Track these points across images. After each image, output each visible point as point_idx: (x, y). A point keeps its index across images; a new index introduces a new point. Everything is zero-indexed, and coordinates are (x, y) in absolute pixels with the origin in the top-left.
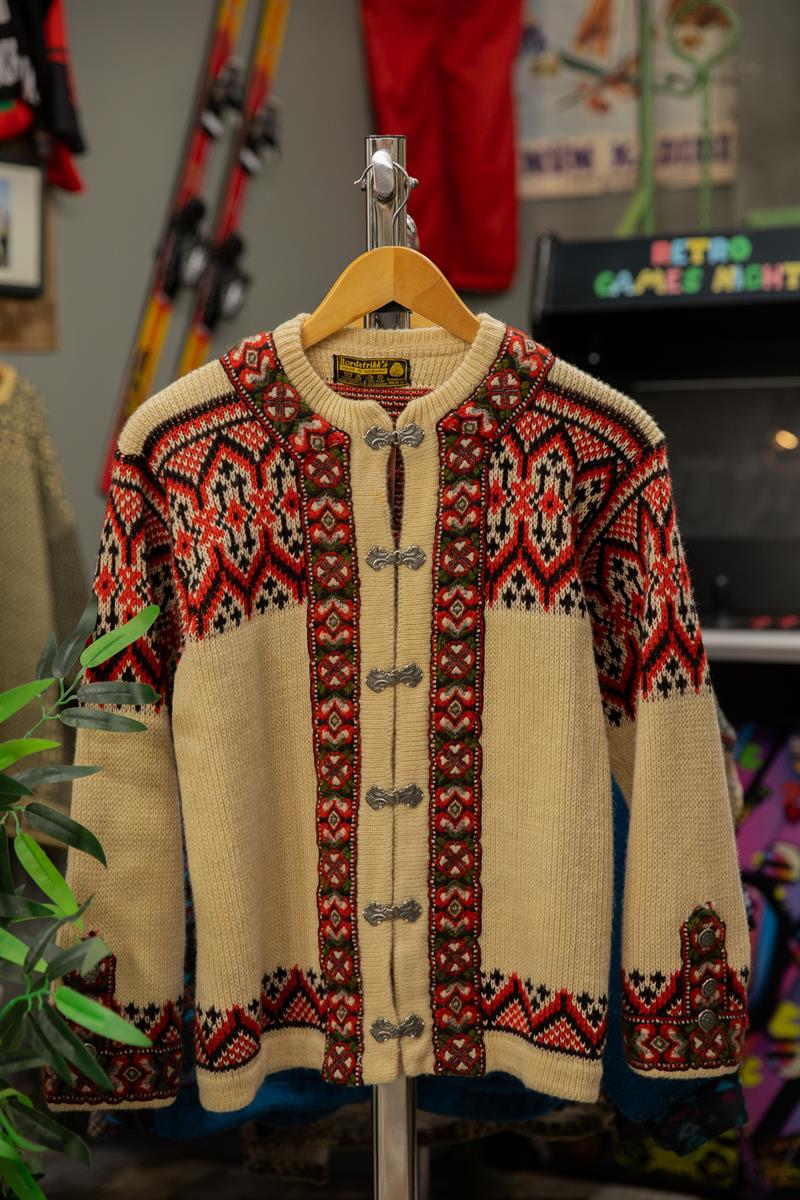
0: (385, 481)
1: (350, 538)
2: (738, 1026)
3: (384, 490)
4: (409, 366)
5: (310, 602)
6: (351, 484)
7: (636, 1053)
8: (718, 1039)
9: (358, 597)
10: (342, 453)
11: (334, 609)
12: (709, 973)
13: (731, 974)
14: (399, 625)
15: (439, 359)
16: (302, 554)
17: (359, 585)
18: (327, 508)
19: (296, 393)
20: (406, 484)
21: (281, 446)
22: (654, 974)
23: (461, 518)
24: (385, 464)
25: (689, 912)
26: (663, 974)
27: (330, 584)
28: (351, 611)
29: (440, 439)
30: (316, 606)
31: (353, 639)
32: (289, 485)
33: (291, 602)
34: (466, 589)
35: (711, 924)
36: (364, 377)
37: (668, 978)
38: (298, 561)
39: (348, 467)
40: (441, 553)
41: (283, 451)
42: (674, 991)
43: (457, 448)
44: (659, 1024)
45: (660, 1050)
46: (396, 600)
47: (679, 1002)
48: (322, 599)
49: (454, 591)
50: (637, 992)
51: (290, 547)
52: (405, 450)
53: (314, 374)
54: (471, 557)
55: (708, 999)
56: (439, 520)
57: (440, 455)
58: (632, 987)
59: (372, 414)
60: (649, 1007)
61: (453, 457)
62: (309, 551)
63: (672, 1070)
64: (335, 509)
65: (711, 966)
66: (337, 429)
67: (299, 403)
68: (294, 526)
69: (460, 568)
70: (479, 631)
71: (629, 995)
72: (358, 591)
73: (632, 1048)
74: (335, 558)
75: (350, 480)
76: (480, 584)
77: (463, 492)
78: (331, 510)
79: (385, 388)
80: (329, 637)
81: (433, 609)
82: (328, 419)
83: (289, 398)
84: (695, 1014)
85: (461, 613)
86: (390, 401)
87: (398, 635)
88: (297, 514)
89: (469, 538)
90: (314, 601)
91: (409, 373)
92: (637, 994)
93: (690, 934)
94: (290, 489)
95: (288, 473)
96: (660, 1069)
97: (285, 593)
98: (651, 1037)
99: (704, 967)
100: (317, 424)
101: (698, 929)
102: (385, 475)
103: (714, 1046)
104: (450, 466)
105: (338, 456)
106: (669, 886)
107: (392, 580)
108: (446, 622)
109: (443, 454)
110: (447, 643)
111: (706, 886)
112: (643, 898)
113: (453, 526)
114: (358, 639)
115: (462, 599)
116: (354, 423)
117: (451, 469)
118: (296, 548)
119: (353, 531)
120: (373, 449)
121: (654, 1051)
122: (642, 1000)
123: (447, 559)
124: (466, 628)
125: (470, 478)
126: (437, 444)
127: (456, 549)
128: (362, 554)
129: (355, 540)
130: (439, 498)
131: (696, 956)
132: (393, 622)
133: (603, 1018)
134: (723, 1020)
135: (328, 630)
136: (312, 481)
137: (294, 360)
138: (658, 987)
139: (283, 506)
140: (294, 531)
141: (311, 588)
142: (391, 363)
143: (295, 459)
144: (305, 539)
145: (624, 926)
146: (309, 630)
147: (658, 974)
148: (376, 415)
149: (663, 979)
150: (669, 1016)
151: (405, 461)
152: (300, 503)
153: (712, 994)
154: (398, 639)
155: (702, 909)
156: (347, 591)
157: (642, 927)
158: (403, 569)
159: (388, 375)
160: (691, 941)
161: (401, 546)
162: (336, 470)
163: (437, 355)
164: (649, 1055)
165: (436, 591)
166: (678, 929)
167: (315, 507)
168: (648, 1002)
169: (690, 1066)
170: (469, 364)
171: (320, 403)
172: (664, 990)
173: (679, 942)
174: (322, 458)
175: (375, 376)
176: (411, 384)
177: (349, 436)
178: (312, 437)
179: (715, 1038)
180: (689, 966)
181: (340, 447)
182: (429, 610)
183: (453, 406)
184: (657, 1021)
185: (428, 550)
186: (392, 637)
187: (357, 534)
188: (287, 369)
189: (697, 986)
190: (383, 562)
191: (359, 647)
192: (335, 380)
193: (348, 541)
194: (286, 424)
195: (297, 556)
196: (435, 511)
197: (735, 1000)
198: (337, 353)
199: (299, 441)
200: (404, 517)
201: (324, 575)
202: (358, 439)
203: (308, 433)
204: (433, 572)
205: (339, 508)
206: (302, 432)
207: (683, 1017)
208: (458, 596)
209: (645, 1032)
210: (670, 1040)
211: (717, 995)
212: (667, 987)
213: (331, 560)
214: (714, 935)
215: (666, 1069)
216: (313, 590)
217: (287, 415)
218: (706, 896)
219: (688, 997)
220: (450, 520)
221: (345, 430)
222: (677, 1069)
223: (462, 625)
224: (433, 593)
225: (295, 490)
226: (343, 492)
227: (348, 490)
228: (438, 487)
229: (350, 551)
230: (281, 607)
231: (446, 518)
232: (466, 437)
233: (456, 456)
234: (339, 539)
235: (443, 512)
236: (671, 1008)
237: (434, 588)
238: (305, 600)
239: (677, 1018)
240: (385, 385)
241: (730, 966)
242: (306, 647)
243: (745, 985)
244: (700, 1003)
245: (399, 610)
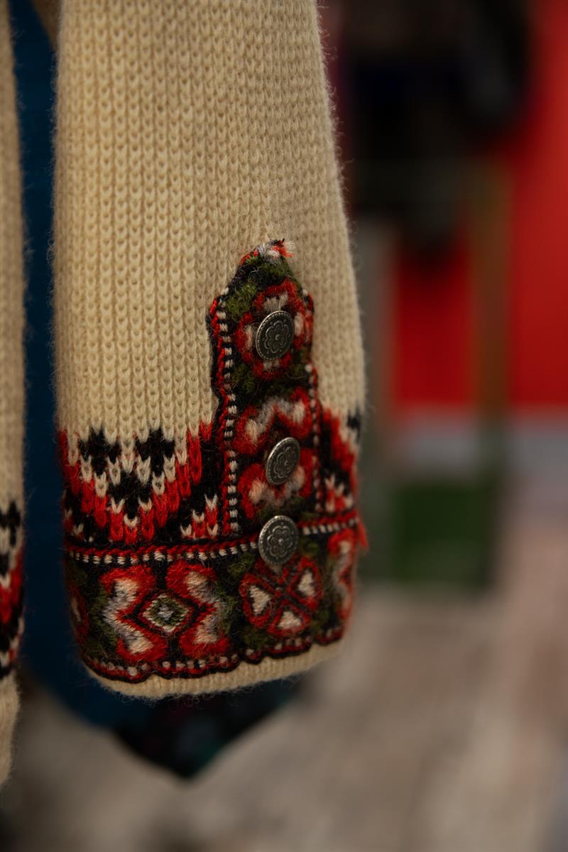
2: (346, 547)
7: (106, 642)
8: (306, 584)
12: (280, 426)
13: (326, 424)
22: (144, 437)
25: (229, 269)
26: (168, 435)
35: (284, 298)
37: (182, 446)
42: (197, 477)
44: (164, 563)
45: (169, 629)
47: (212, 504)
50: (101, 486)
55: (279, 488)
58: (87, 476)
60: (134, 522)
63: (199, 673)
65: (284, 406)
71: (78, 496)
73: (95, 632)
84: (250, 530)
92: (101, 493)
93: (234, 327)
96: (168, 675)
98: (144, 598)
99: (268, 411)
101: (253, 310)
103: (295, 601)
106: (176, 198)
111: (267, 200)
112: (107, 235)
121: (151, 632)
122: (116, 508)
131: (249, 384)
133: (13, 564)
134: (312, 537)
138: (157, 468)
145: (59, 316)
147: (156, 435)
149: (169, 448)
150: (188, 542)
153: (290, 475)
155: (261, 260)
157: (106, 314)
160: (237, 343)
164: (139, 645)
166: (203, 313)
168: (131, 510)
169: (243, 658)
172: (171, 475)
173: (207, 349)
179: (298, 581)
180: (232, 410)
184: (158, 556)
189: (252, 460)
197: (337, 484)
207: (222, 540)
209: (127, 587)
210: (191, 602)
211: (300, 478)
212: (180, 469)
214: (292, 326)
215: (185, 675)
218: (269, 228)
219: (232, 489)
222: (213, 669)
236: (190, 521)
239: (207, 544)
241: (326, 404)
243: (354, 448)
244: (262, 502)
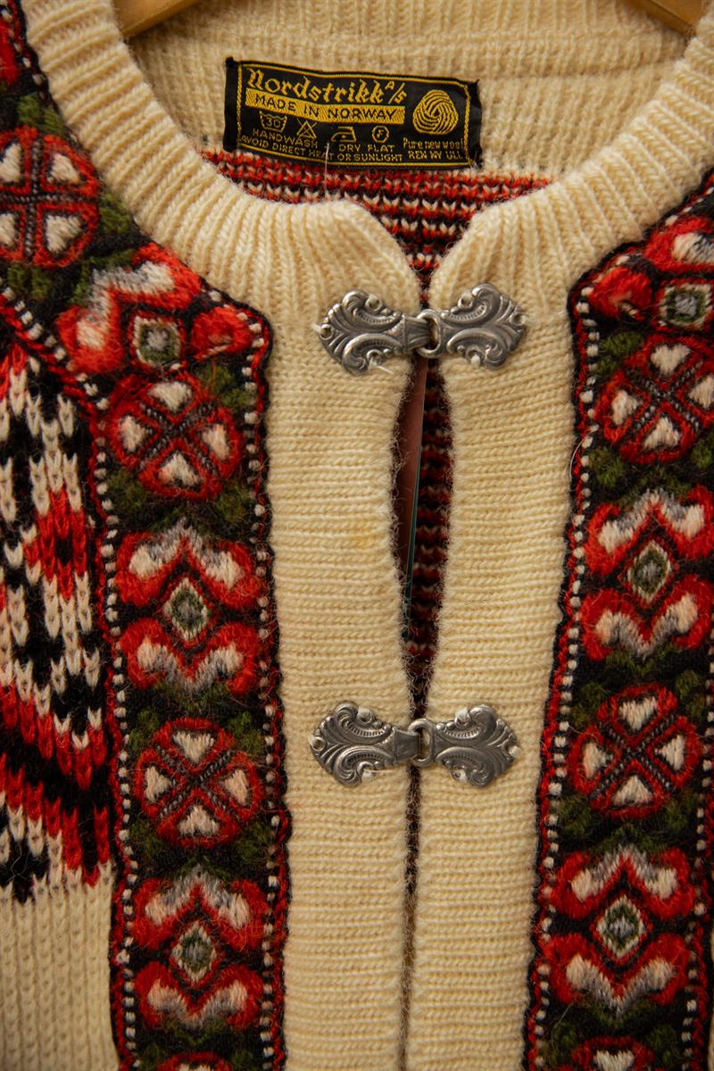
0: (385, 480)
1: (259, 674)
3: (382, 514)
4: (476, 102)
5: (120, 882)
6: (272, 488)
9: (284, 871)
10: (241, 380)
11: (197, 910)
14: (419, 973)
15: (578, 85)
16: (95, 719)
17: (286, 831)
18: (183, 567)
19: (90, 172)
20: (458, 495)
21: (34, 348)
23: (647, 617)
24: (388, 422)
27: (187, 826)
28: (258, 918)
29: (577, 347)
30: (140, 900)
31: (260, 1013)
32: (57, 487)
33: (56, 875)
34: (656, 862)
36: (326, 132)
38: (81, 743)
39: (262, 431)
40: (571, 735)
41: (35, 365)
43: (638, 376)
46: (411, 888)
48: (159, 876)
49: (611, 866)
51: (54, 695)
52: (459, 375)
53: (154, 108)
54: (674, 752)
56: (567, 622)
57: (575, 398)
59: (350, 247)
61: (623, 404)
62: (120, 712)
64: (211, 571)
66: (226, 298)
67: (95, 202)
68: (70, 626)
69: (634, 790)
70: (692, 1005)
72: (283, 855)
74: (205, 741)
75: (265, 474)
76: (701, 845)
77: (655, 529)
78: (196, 574)
79: (397, 172)
80: (179, 1001)
81: (536, 919)
82: (197, 266)
83: (63, 185)
85: (632, 943)
86: (412, 216)
87: (415, 1008)
88: (83, 584)
89: (672, 688)
90: (133, 878)
91: (476, 123)
94: (58, 499)
95: (52, 445)
97: (36, 848)
100: (156, 278)
102: (386, 460)
104: (615, 436)
105: (227, 389)
107: (401, 821)
108: (578, 969)
109: (587, 396)
110: (580, 1041)
113: (616, 643)
114: (279, 1014)
115: (640, 895)
116: (287, 278)
117: (615, 449)
118: (75, 698)
119: (271, 648)
120: (348, 368)
123: (593, 758)
124: (651, 994)
125: (683, 479)
126: (568, 359)
127: (624, 724)
128: (301, 731)
129: (277, 679)
130: (571, 545)
132: (397, 964)
135: (175, 979)
136: (135, 473)
137: (82, 56)
139: (31, 556)
140: (71, 644)
141: (123, 834)
142: (416, 89)
143: (78, 398)
144: (107, 669)
146: (115, 971)
148: (363, 251)
151: (458, 416)
152: (93, 550)
154: (413, 1022)
156: (246, 850)
158: (436, 783)
159: (407, 129)
161: (432, 702)
162: (217, 438)
163: (571, 71)
165: (549, 862)
167: (144, 563)
170: (688, 87)
171: (173, 210)
174: (171, 394)
175: (364, 131)
176: (480, 163)
177: (266, 324)
178: (139, 322)
181: (234, 359)
182: (523, 926)
183: (630, 227)
185: (526, 723)
186: (393, 1017)
187: (287, 658)
188: (59, 85)
190: (369, 757)
191: (279, 1042)
192: (230, 140)
193: (252, 682)
194: (52, 272)
195: (80, 726)
196: (553, 590)
198: (239, 54)
199: (92, 334)
200: (448, 607)
201: (167, 796)
202: (298, 336)
203: (126, 308)
204: (542, 799)
205: (225, 570)
206: (104, 302)
208: (625, 883)
213: (194, 746)
216: (129, 842)
217: (55, 243)
220: (607, 624)
221: (255, 303)
223: (637, 983)
224: (538, 868)
225: (76, 502)
226: (238, 516)
227: (259, 510)
228: (565, 507)
229: (260, 717)
230: (23, 894)
231: (594, 617)
232: (672, 337)
233: (634, 404)
234: (221, 675)
235: (581, 595)
237: (542, 851)
238: (106, 871)
240: (392, 161)
242: (106, 1021)
245: (421, 923)
